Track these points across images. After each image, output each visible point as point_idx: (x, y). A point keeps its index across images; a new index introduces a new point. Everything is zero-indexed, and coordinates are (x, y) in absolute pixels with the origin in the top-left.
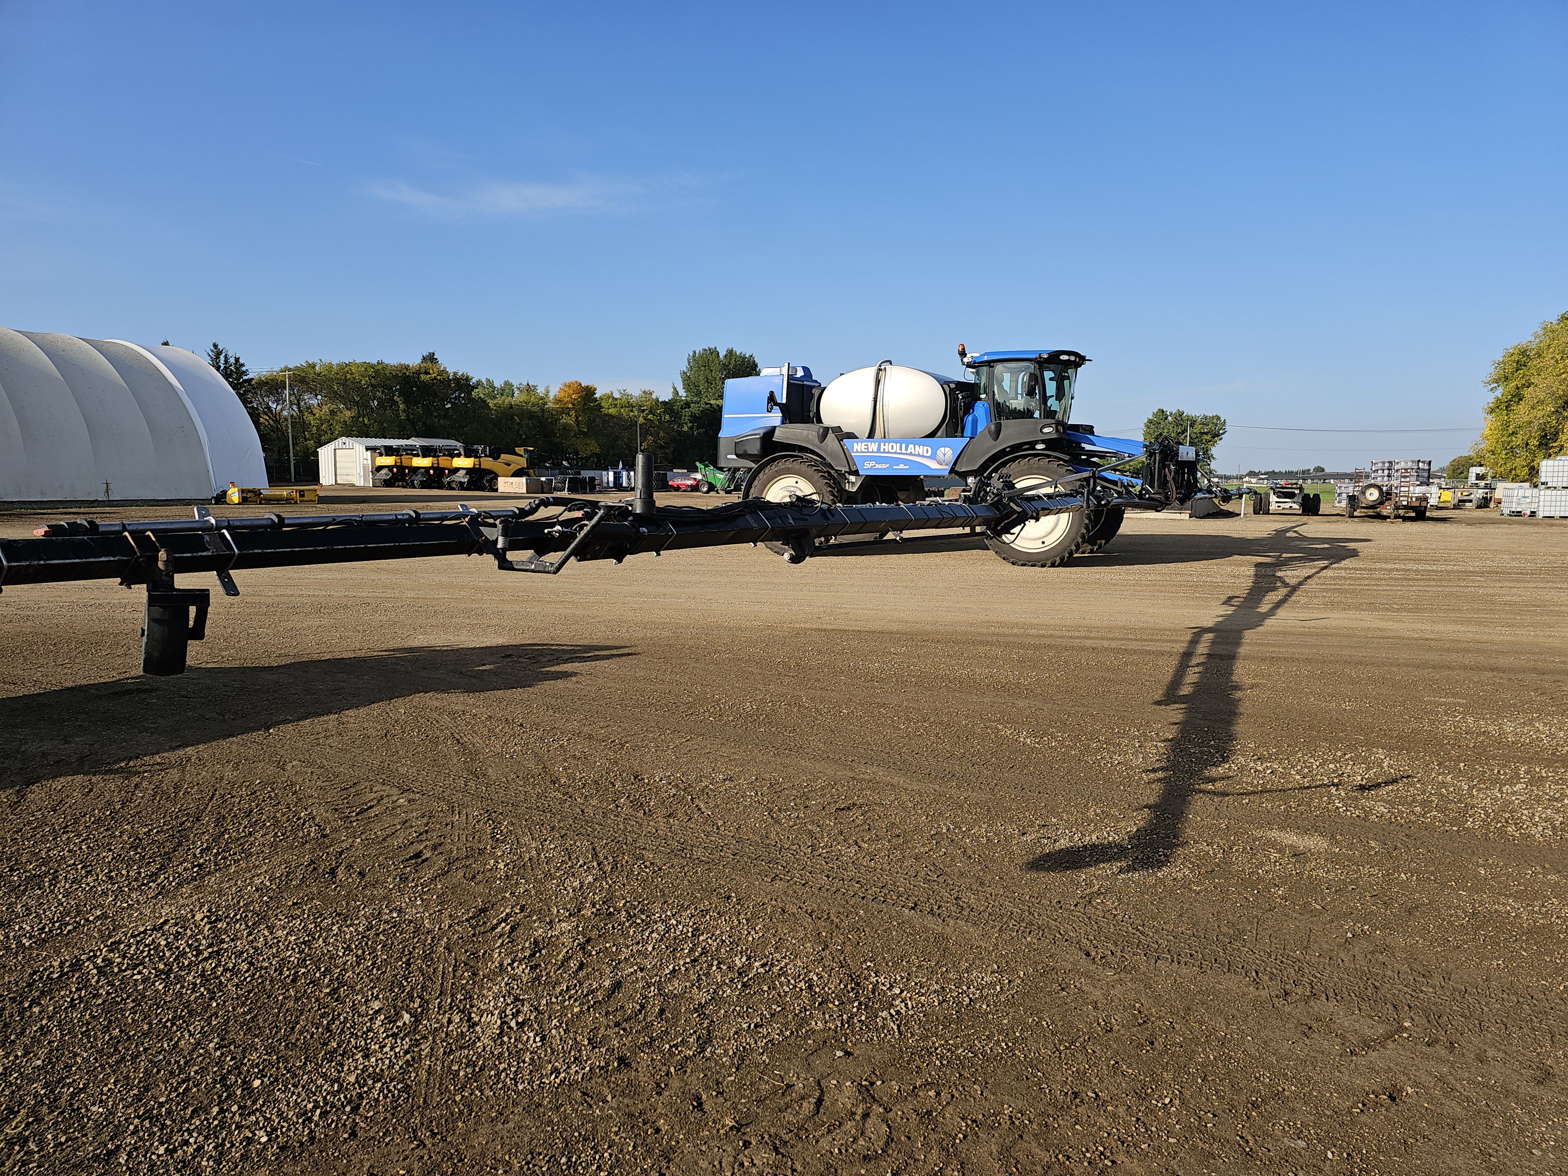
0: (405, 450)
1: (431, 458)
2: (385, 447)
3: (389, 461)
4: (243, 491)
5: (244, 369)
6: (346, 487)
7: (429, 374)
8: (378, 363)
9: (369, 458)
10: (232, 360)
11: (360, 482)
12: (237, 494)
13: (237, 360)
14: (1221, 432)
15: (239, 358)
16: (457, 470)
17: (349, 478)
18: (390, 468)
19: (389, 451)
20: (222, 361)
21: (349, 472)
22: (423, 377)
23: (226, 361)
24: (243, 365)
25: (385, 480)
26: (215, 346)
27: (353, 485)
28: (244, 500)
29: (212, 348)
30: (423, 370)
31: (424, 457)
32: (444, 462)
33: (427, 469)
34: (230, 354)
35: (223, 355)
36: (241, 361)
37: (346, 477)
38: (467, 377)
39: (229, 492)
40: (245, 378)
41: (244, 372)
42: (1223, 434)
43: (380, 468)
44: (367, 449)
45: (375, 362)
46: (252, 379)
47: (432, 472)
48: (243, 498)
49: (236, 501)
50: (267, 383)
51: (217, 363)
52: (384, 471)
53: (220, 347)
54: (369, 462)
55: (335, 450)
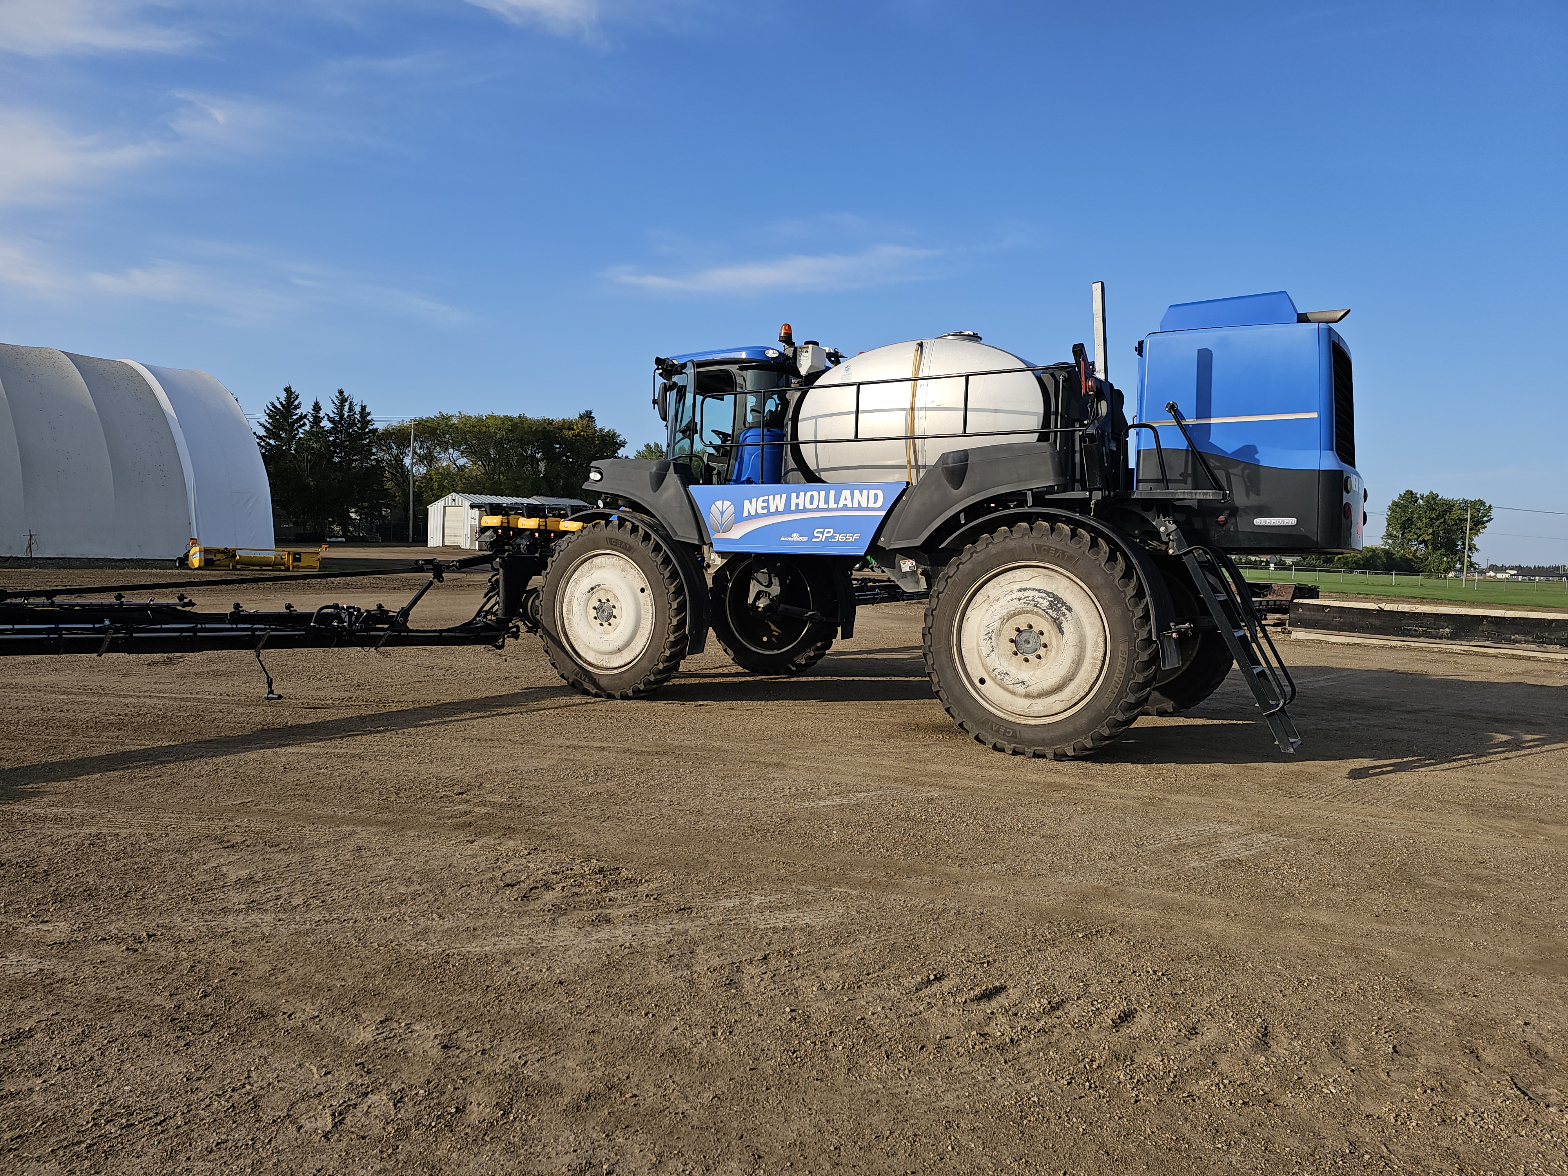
0: (512, 509)
1: (538, 519)
2: (491, 504)
3: (495, 521)
4: (206, 551)
5: (369, 418)
6: (450, 550)
7: (573, 429)
8: (519, 417)
9: (477, 518)
10: (357, 409)
11: (465, 544)
12: (198, 555)
13: (363, 408)
14: (1485, 519)
15: (365, 407)
16: (565, 533)
17: (456, 539)
18: (495, 529)
19: (495, 509)
20: (346, 408)
21: (457, 532)
22: (566, 432)
23: (350, 410)
24: (369, 414)
25: (491, 543)
26: (341, 392)
27: (459, 547)
28: (208, 563)
29: (338, 395)
30: (567, 425)
31: (528, 517)
32: (551, 522)
33: (532, 531)
34: (355, 402)
35: (348, 402)
36: (367, 410)
37: (453, 538)
38: (615, 434)
39: (191, 553)
40: (371, 428)
41: (369, 421)
42: (1487, 521)
43: (484, 530)
44: (473, 507)
45: (516, 415)
46: (376, 430)
47: (537, 534)
48: (205, 560)
49: (197, 565)
50: (394, 434)
51: (342, 411)
52: (487, 533)
53: (346, 394)
54: (477, 522)
55: (445, 507)
